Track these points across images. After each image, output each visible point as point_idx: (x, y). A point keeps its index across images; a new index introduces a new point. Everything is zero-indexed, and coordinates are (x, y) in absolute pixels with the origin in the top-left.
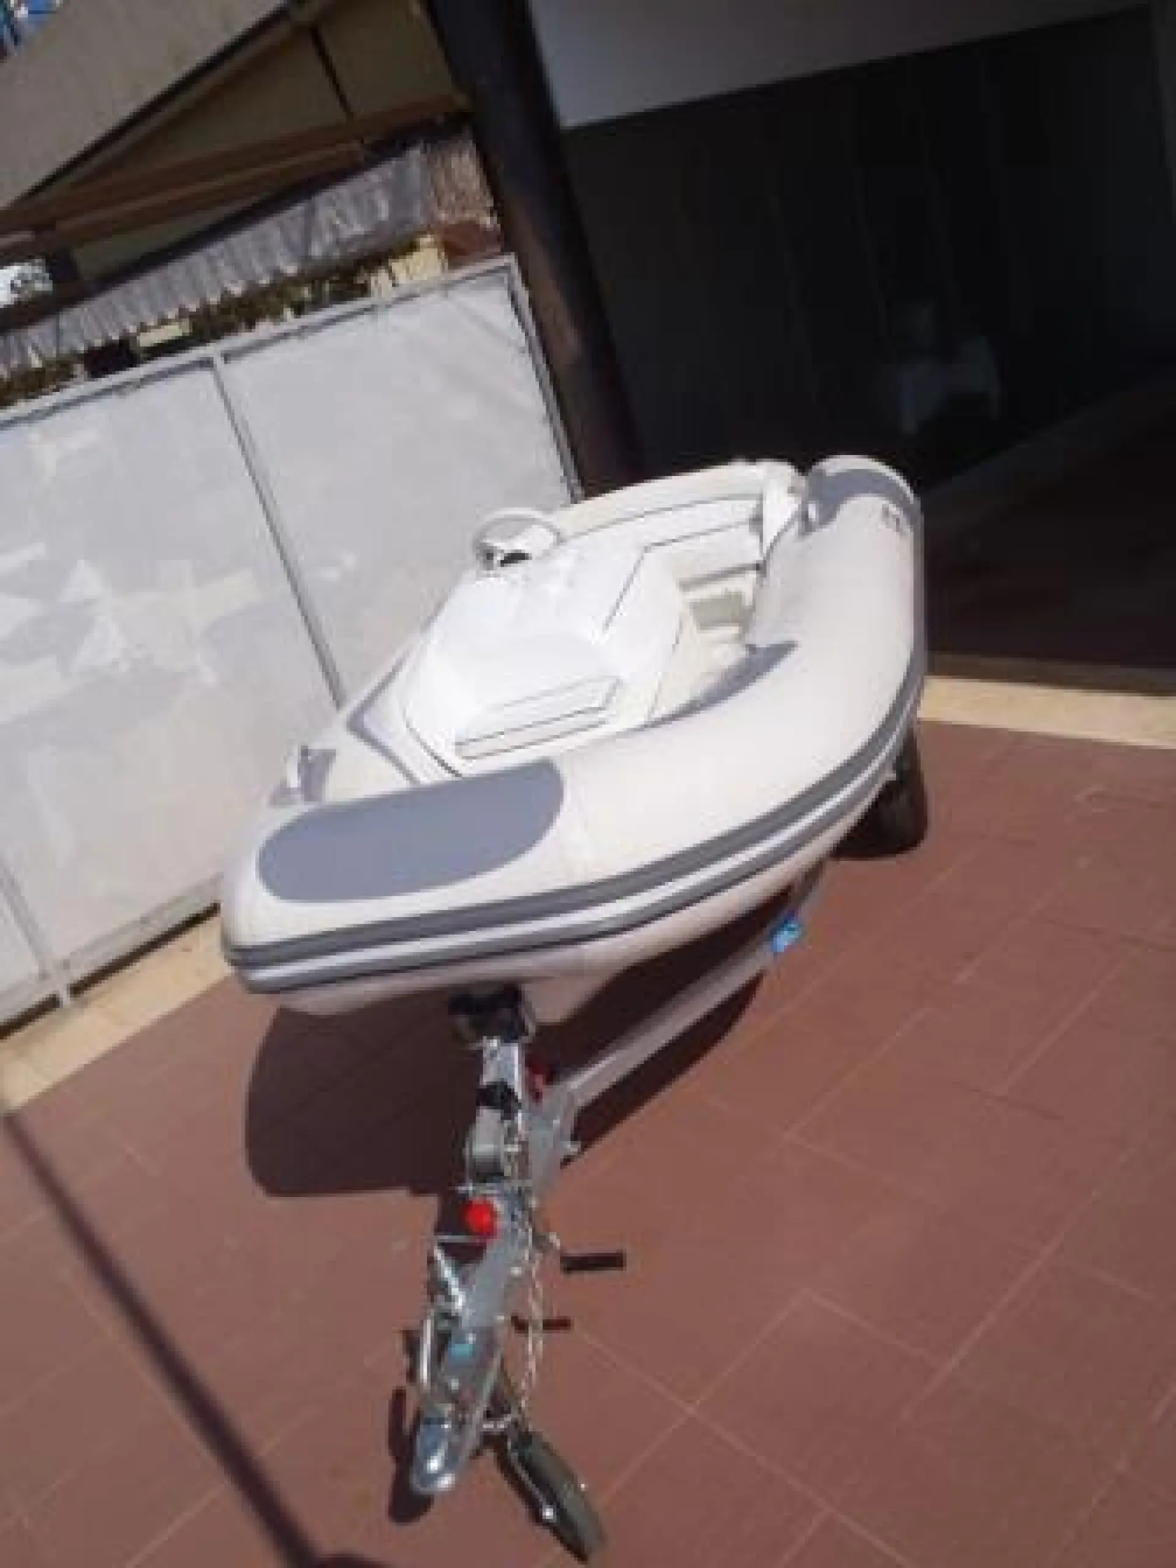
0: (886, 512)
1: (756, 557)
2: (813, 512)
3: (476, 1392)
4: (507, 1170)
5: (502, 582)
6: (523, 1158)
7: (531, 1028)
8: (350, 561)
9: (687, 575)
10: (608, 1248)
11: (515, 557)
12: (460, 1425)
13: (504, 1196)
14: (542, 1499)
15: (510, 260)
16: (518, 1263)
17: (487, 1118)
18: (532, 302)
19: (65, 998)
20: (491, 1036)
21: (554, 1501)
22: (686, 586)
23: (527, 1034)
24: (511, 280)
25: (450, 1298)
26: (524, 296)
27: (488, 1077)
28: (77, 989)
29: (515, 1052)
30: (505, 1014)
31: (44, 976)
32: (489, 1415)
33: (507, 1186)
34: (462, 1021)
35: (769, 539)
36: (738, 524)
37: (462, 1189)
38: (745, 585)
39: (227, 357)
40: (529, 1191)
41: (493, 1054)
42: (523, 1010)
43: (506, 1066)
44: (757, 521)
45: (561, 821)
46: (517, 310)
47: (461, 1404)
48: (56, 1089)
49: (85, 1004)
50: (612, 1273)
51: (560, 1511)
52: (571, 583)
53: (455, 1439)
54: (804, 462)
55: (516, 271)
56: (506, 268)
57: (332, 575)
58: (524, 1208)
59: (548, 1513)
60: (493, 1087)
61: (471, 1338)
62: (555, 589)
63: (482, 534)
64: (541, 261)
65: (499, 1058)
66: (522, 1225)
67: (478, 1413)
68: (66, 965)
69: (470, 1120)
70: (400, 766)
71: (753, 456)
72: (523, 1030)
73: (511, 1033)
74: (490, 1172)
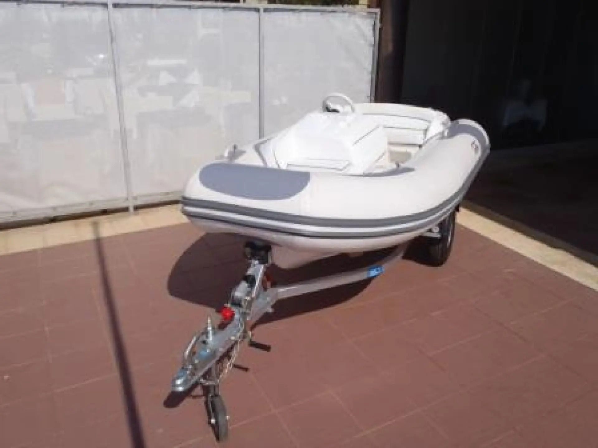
0: (474, 143)
1: (421, 142)
2: (446, 134)
3: (202, 367)
4: (243, 303)
5: (326, 117)
6: (250, 303)
7: (270, 261)
8: (284, 100)
9: (393, 140)
10: (267, 343)
11: (335, 111)
12: (193, 374)
13: (239, 313)
14: (213, 416)
15: (378, 11)
16: (235, 336)
17: (244, 286)
18: (381, 30)
19: (131, 209)
20: (255, 259)
21: (216, 418)
22: (391, 144)
23: (268, 264)
24: (376, 18)
25: (207, 337)
26: (378, 25)
27: (250, 272)
28: (137, 208)
29: (262, 268)
30: (263, 253)
31: (127, 199)
32: (204, 376)
33: (241, 310)
34: (248, 250)
35: (427, 138)
36: (420, 130)
37: (226, 305)
38: (413, 151)
39: (266, 10)
40: (249, 314)
41: (254, 265)
42: (269, 254)
43: (257, 271)
44: (426, 131)
45: (303, 192)
46: (374, 30)
47: (195, 368)
48: (116, 236)
49: (138, 214)
50: (264, 352)
51: (217, 422)
52: (349, 125)
53: (189, 377)
54: (453, 117)
55: (379, 17)
56: (376, 14)
57: (276, 102)
58: (244, 319)
59: (213, 421)
60: (250, 276)
61: (208, 351)
62: (342, 125)
63: (327, 99)
64: (389, 16)
65: (255, 267)
66: (242, 325)
67: (201, 373)
68: (135, 198)
69: (237, 283)
70: (263, 160)
71: (435, 108)
72: (267, 262)
73: (263, 261)
74: (237, 303)
